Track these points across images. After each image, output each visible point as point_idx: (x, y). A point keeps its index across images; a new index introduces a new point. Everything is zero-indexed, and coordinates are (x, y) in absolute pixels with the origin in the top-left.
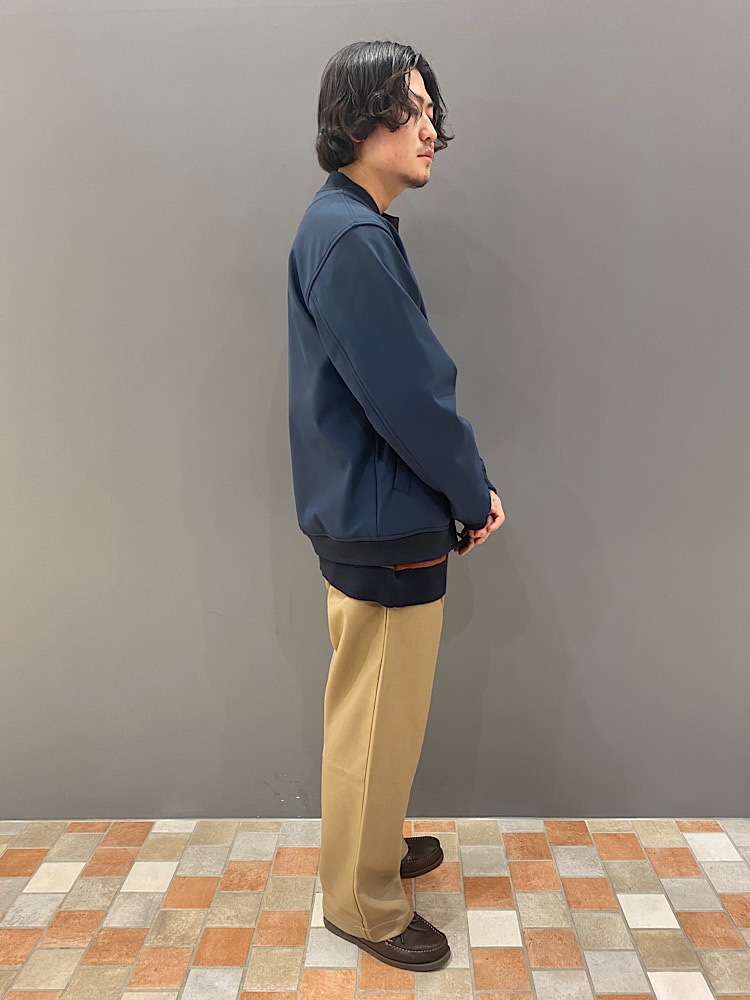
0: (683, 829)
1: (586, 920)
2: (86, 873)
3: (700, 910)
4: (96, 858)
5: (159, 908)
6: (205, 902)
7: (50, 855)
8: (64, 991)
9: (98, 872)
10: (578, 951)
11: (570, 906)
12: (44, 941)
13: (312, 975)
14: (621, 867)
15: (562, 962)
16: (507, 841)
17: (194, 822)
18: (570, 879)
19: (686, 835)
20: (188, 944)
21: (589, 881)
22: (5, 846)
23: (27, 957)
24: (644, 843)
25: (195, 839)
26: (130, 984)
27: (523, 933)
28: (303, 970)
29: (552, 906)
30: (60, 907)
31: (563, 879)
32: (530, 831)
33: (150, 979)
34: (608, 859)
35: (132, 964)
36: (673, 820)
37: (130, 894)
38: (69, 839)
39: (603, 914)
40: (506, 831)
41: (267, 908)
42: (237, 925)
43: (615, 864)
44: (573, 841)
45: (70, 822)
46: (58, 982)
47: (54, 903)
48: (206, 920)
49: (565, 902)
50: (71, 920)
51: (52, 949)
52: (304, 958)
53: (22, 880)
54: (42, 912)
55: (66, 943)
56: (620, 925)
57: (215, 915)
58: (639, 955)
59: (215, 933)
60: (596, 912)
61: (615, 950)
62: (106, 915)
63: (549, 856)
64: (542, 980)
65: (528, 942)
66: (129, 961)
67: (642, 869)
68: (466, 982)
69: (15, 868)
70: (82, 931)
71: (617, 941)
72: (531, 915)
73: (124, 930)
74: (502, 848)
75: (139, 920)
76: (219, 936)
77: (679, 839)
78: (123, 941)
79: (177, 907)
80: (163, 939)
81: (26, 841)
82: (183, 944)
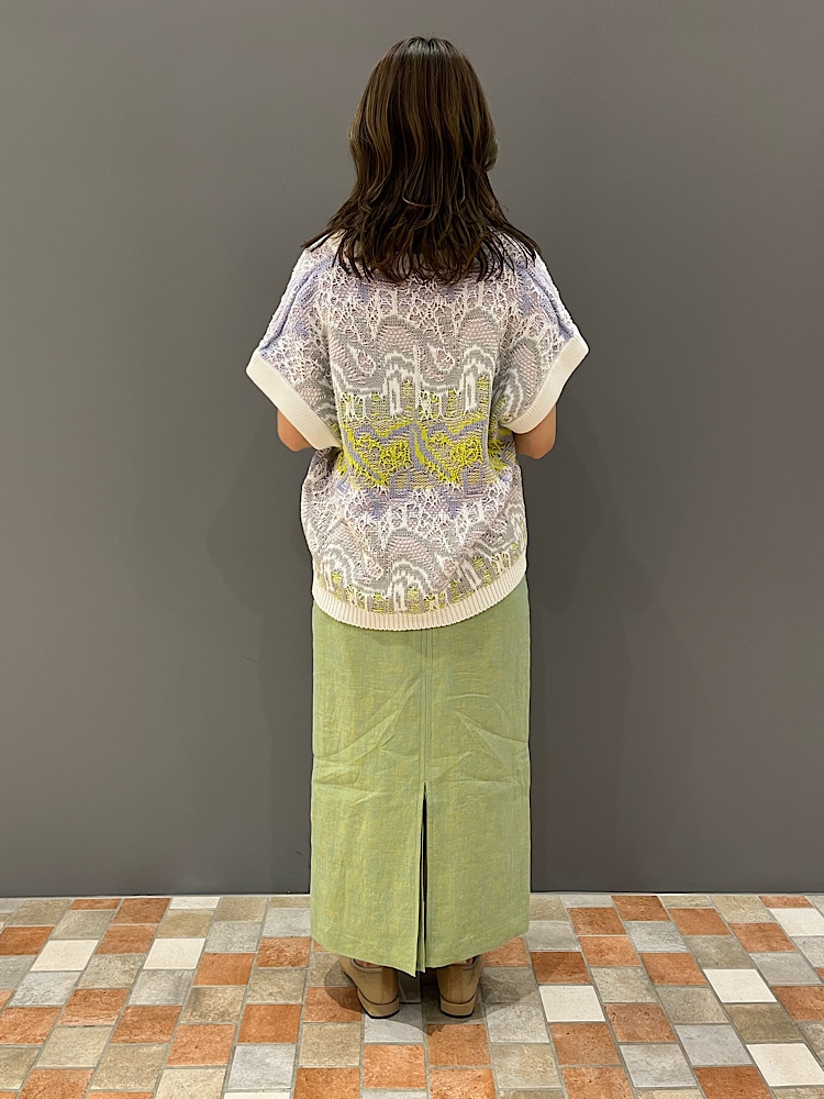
0: (768, 904)
1: (672, 996)
2: (99, 951)
3: (797, 983)
4: (110, 935)
5: (189, 985)
6: (241, 979)
7: (56, 933)
8: (95, 1069)
9: (115, 949)
10: (667, 1024)
11: (651, 979)
12: (64, 1020)
13: (374, 1051)
14: (705, 943)
15: (652, 1037)
16: (573, 917)
17: (217, 898)
18: (649, 954)
19: (773, 910)
20: (229, 1021)
21: (670, 956)
22: (2, 923)
23: (48, 1036)
24: (727, 918)
25: (221, 915)
26: (170, 1061)
27: (604, 1008)
28: (363, 1046)
29: (631, 981)
30: (76, 985)
31: (641, 954)
32: (597, 906)
33: (191, 1055)
34: (689, 934)
35: (169, 1041)
36: (757, 896)
37: (155, 971)
38: (74, 918)
39: (691, 989)
40: (570, 907)
41: (312, 985)
42: (282, 1002)
43: (698, 940)
44: (647, 915)
45: (73, 899)
46: (88, 1059)
47: (68, 981)
48: (245, 996)
49: (646, 977)
50: (92, 999)
51: (75, 1027)
52: (362, 1034)
53: (28, 958)
54: (57, 991)
55: (89, 1022)
56: (711, 1000)
57: (253, 991)
58: (735, 1029)
59: (259, 1010)
60: (682, 986)
61: (708, 1024)
62: (131, 992)
63: (622, 931)
64: (631, 1054)
65: (611, 1017)
66: (165, 1038)
67: (728, 944)
68: (548, 1057)
69: (17, 947)
70: (106, 1009)
71: (709, 1015)
72: (611, 990)
73: (154, 1007)
74: (569, 923)
75: (169, 998)
76: (263, 1012)
77: (766, 914)
78: (155, 1018)
79: (210, 984)
80: (200, 1016)
81: (26, 919)
82: (223, 1021)
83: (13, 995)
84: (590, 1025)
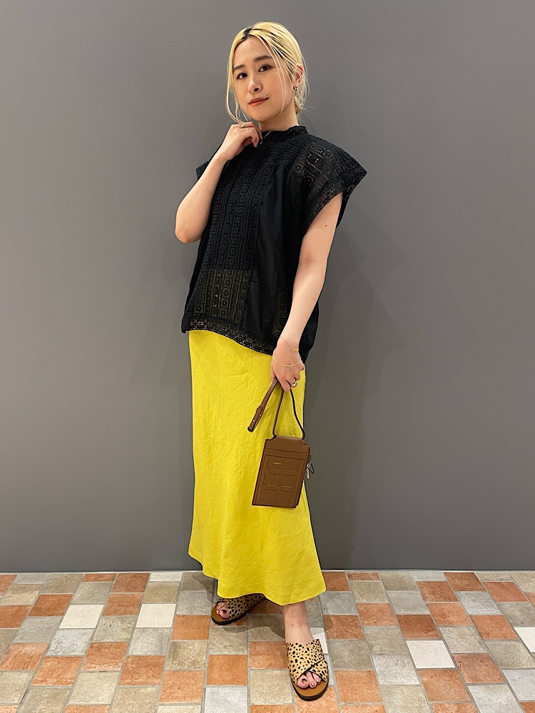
1: (497, 647)
2: (105, 613)
4: (111, 601)
5: (169, 640)
6: (204, 635)
7: (74, 599)
8: (111, 705)
9: (115, 612)
10: (498, 670)
11: (482, 636)
12: (86, 667)
14: (512, 608)
15: (488, 679)
16: (421, 588)
17: (181, 573)
18: (478, 617)
20: (199, 668)
21: (491, 617)
22: (37, 592)
23: (75, 678)
25: (184, 586)
26: (161, 699)
27: (453, 658)
29: (468, 637)
30: (92, 639)
31: (471, 616)
32: (435, 580)
33: (176, 695)
34: (500, 601)
35: (159, 684)
37: (144, 629)
38: (85, 587)
39: (508, 643)
40: (418, 580)
41: (253, 640)
42: (233, 653)
43: (506, 605)
44: (470, 587)
45: (84, 573)
46: (104, 697)
47: (86, 636)
48: (208, 649)
49: (478, 634)
50: (103, 650)
51: (93, 672)
53: (57, 619)
54: (79, 644)
55: (103, 668)
56: (523, 651)
57: (215, 645)
59: (218, 659)
60: (502, 640)
61: (524, 669)
62: (129, 645)
63: (456, 599)
64: (477, 692)
65: (458, 664)
66: (156, 681)
67: (527, 608)
68: (421, 695)
69: (49, 609)
70: (114, 658)
71: (524, 662)
72: (455, 644)
73: (146, 657)
74: (419, 593)
75: (156, 650)
76: (221, 661)
78: (148, 665)
79: (183, 639)
80: (179, 664)
81: (53, 588)
82: (195, 668)
83: (49, 647)
84: (445, 671)
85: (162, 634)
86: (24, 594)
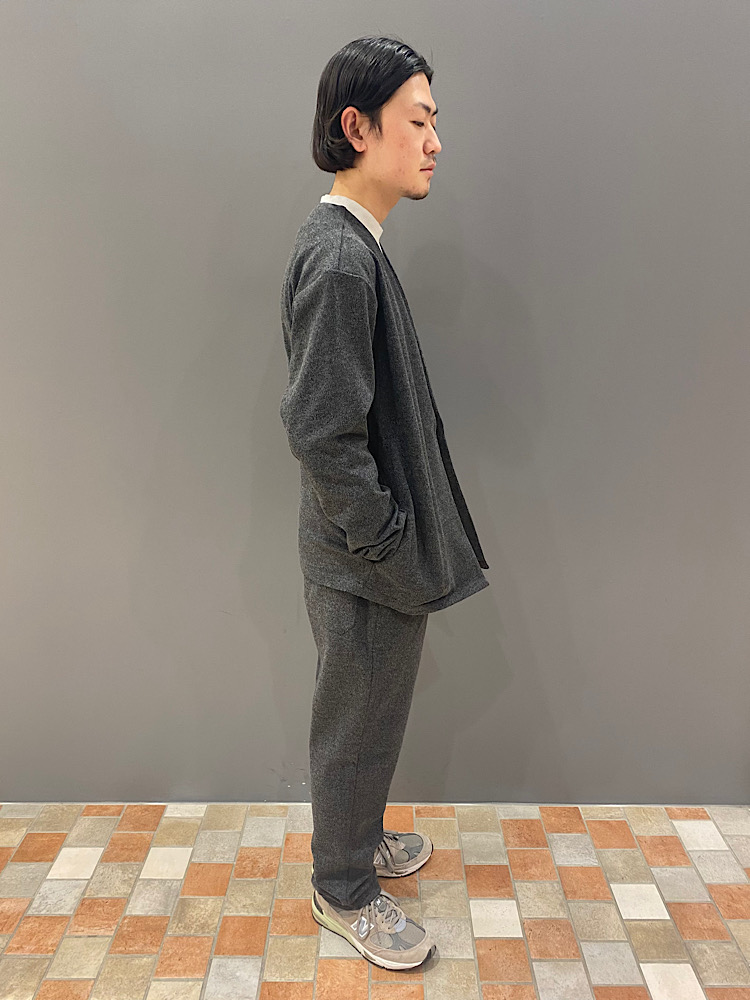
0: (672, 816)
1: (582, 911)
2: (105, 859)
3: (688, 900)
4: (113, 843)
5: (177, 896)
6: (221, 890)
7: (69, 840)
8: (95, 980)
9: (117, 858)
10: (575, 941)
11: (566, 896)
12: (72, 929)
13: (326, 966)
14: (615, 857)
15: (560, 953)
16: (505, 829)
17: (203, 807)
18: (566, 868)
19: (675, 823)
20: (208, 933)
21: (584, 870)
22: (25, 829)
23: (57, 945)
24: (636, 831)
25: (207, 824)
26: (157, 973)
27: (523, 924)
28: (318, 960)
29: (549, 896)
30: (84, 893)
31: (559, 868)
32: (527, 818)
33: (175, 968)
34: (601, 847)
35: (157, 953)
36: (663, 807)
37: (149, 881)
38: (85, 822)
39: (597, 904)
40: (503, 818)
41: (280, 896)
42: (253, 914)
43: (609, 853)
44: (567, 828)
45: (85, 804)
46: (89, 972)
47: (77, 890)
48: (223, 908)
49: (561, 892)
50: (96, 909)
51: (80, 937)
52: (318, 948)
53: (46, 865)
54: (68, 900)
55: (93, 931)
56: (614, 916)
57: (231, 903)
58: (632, 946)
59: (233, 922)
60: (591, 902)
61: (609, 941)
62: (128, 902)
63: (545, 844)
64: (542, 971)
65: (527, 933)
66: (154, 950)
67: (634, 858)
68: (472, 973)
69: (36, 853)
70: (107, 919)
71: (611, 932)
72: (530, 905)
73: (146, 918)
74: (501, 835)
75: (160, 908)
76: (236, 925)
77: (669, 827)
78: (147, 929)
79: (194, 895)
80: (184, 928)
81: (45, 825)
82: (203, 933)
83: (31, 904)
84: (509, 941)
85: (170, 888)
86: (9, 832)
